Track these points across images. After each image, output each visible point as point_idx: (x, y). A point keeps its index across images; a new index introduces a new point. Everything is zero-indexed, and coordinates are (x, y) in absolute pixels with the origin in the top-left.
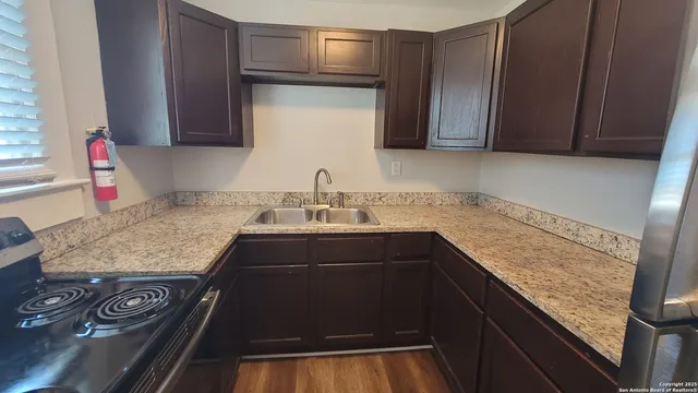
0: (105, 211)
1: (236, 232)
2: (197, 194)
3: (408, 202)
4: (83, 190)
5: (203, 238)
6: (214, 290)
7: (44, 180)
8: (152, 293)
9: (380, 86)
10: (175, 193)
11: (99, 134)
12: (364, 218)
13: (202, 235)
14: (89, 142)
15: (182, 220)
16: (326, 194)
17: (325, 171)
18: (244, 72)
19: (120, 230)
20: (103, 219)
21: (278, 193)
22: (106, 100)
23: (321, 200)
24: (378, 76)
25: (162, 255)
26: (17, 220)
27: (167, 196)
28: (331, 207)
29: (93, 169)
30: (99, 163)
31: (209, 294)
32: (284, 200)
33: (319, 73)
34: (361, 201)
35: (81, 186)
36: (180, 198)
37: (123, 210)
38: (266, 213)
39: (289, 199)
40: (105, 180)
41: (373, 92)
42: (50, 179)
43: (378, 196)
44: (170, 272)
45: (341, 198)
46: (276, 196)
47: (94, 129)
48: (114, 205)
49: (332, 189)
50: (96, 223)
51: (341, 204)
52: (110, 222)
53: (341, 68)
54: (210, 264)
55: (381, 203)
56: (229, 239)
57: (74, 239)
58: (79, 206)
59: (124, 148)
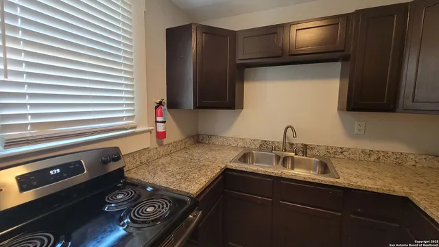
0: (161, 145)
1: (223, 166)
2: (210, 136)
3: (372, 158)
4: (151, 133)
5: (203, 167)
6: (199, 210)
7: (131, 128)
8: (161, 205)
9: (345, 59)
10: (198, 135)
11: (160, 104)
12: (325, 168)
13: (204, 165)
14: (156, 108)
15: (198, 153)
16: (292, 144)
17: (292, 128)
18: (238, 62)
19: (166, 156)
20: (159, 149)
21: (257, 140)
22: (167, 85)
23: (288, 148)
24: (343, 51)
25: (178, 177)
26: (117, 149)
27: (193, 136)
28: (296, 154)
29: (156, 122)
30: (159, 119)
31: (194, 213)
32: (261, 145)
33: (290, 55)
34: (322, 153)
35: (150, 131)
36: (201, 138)
37: (169, 144)
38: (248, 153)
39: (264, 145)
40: (161, 128)
41: (338, 65)
42: (135, 128)
43: (340, 150)
44: (177, 190)
45: (305, 149)
46: (256, 143)
47: (158, 101)
48: (165, 141)
49: (298, 141)
50: (155, 150)
51: (305, 153)
52: (162, 150)
53: (309, 49)
54: (201, 189)
55: (342, 156)
56: (218, 171)
57: (144, 159)
58: (148, 142)
59: (172, 110)
